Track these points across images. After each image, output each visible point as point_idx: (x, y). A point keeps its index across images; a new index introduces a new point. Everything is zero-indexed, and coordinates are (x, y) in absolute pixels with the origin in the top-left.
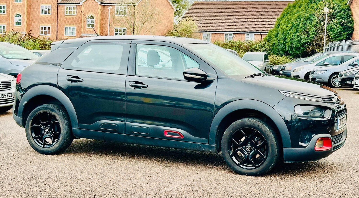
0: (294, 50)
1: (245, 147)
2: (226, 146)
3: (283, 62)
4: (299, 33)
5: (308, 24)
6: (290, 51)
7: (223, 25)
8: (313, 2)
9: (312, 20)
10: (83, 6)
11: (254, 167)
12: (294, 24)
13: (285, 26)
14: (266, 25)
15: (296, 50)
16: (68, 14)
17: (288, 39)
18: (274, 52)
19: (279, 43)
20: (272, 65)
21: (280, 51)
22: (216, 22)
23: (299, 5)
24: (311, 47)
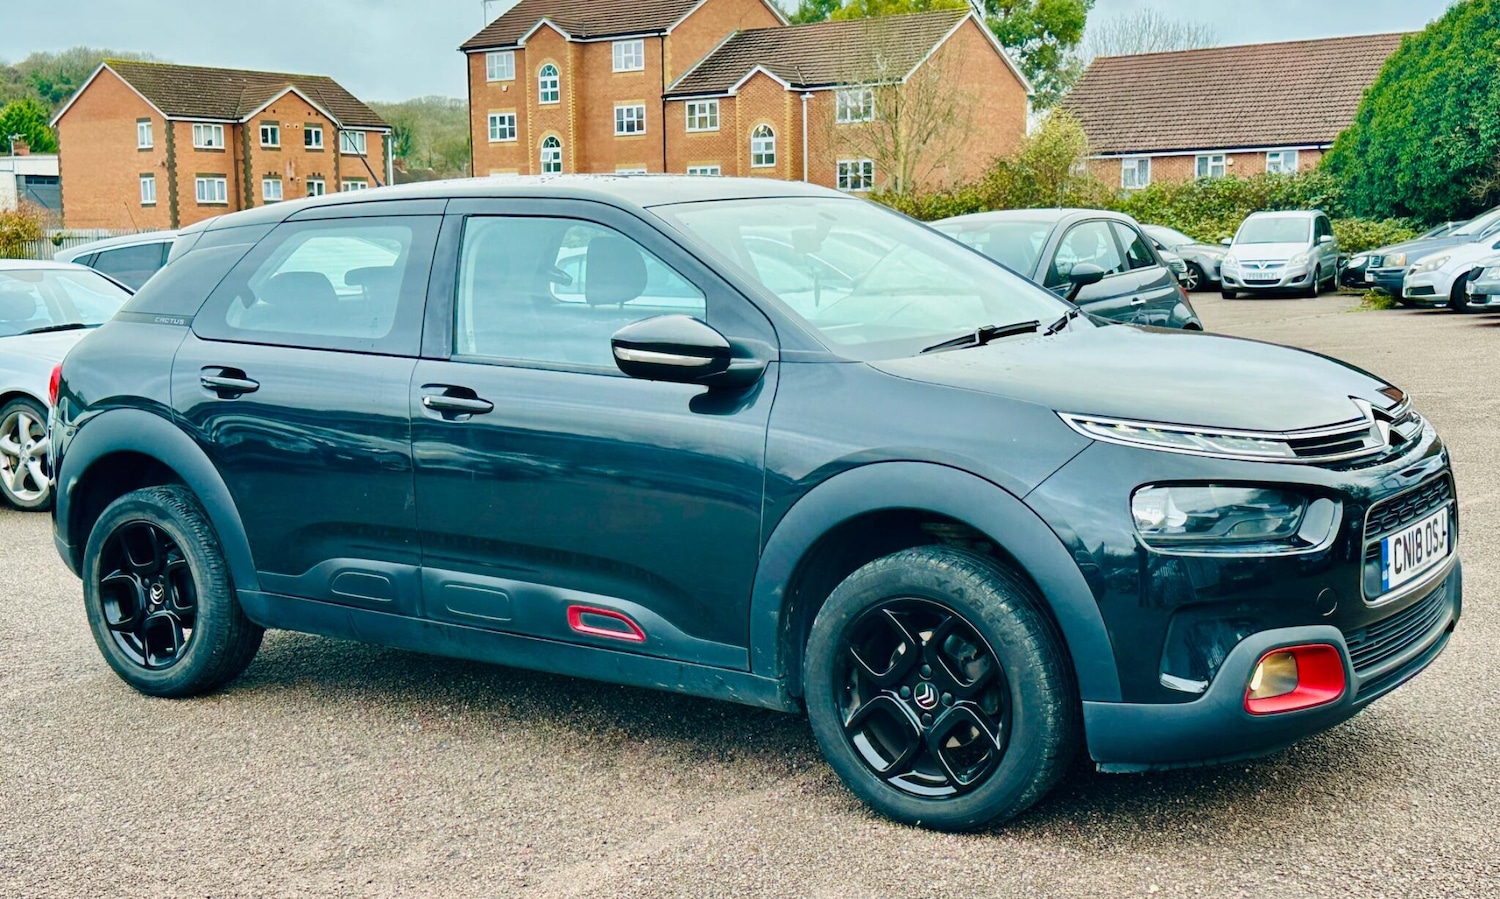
0: (1427, 198)
1: (912, 691)
2: (821, 686)
3: (1388, 239)
4: (1441, 137)
5: (1475, 104)
6: (1409, 203)
7: (1190, 127)
8: (1491, 27)
9: (1488, 88)
10: (737, 99)
11: (951, 790)
12: (1422, 105)
13: (1391, 117)
14: (1338, 118)
15: (1433, 195)
16: (697, 129)
17: (1404, 160)
18: (1354, 208)
19: (1371, 175)
20: (1346, 251)
21: (1376, 203)
22: (1167, 119)
23: (1442, 38)
24: (1487, 184)
